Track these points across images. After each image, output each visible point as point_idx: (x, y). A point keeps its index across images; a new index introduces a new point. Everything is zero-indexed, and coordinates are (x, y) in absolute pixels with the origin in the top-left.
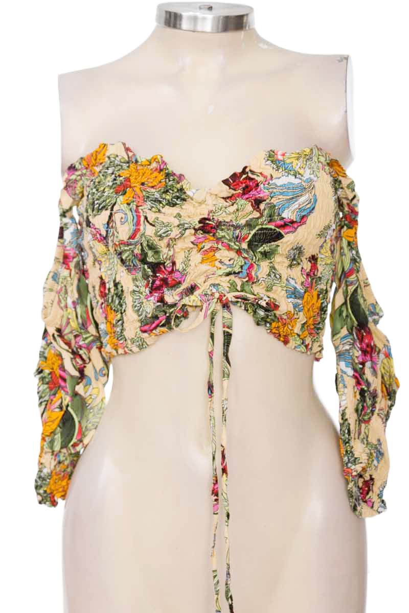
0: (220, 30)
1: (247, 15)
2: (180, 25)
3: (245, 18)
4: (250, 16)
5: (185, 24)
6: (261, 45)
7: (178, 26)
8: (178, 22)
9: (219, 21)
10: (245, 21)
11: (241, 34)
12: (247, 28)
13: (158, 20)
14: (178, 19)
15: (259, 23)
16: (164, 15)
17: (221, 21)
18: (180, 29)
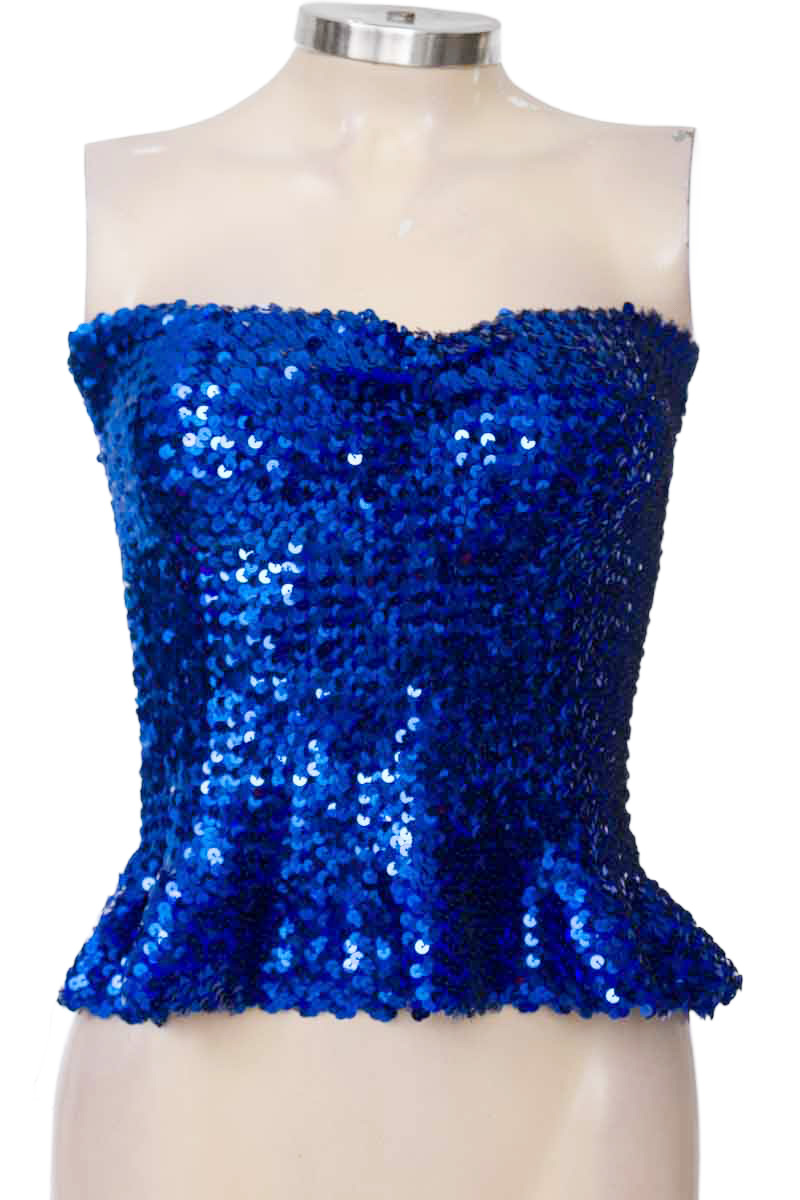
0: (428, 62)
1: (487, 34)
2: (346, 47)
3: (483, 40)
4: (493, 37)
5: (356, 47)
6: (514, 100)
7: (341, 49)
8: (342, 44)
9: (426, 44)
10: (481, 46)
11: (474, 74)
12: (487, 62)
13: (300, 37)
14: (342, 36)
15: (510, 53)
16: (313, 26)
17: (430, 44)
18: (345, 56)
